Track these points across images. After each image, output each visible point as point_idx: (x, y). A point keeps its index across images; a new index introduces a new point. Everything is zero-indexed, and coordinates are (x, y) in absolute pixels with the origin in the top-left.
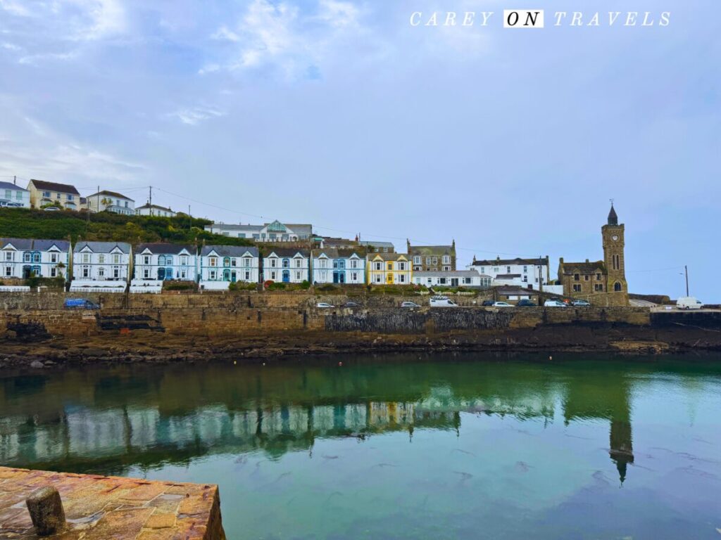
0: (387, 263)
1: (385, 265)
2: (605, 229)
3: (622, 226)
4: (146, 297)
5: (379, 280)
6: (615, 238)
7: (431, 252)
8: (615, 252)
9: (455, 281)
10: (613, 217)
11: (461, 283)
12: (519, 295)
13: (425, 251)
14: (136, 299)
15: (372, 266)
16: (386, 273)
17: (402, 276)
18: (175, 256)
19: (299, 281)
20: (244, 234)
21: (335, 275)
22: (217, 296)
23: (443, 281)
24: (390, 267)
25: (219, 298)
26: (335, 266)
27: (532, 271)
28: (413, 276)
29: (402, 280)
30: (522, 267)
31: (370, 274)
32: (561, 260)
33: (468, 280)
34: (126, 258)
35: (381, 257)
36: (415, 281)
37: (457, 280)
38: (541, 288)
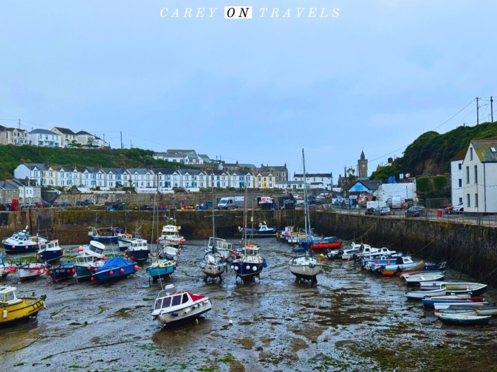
0: (263, 177)
1: (262, 178)
2: (359, 161)
3: (367, 160)
4: (170, 196)
5: (260, 186)
6: (364, 166)
7: (274, 170)
8: (364, 172)
9: (295, 187)
10: (363, 156)
11: (297, 187)
12: (324, 193)
13: (271, 169)
14: (166, 197)
15: (256, 179)
16: (263, 183)
17: (271, 184)
18: (171, 175)
19: (225, 187)
20: (176, 160)
21: (240, 184)
22: (198, 195)
23: (289, 186)
24: (265, 179)
25: (200, 196)
26: (240, 179)
27: (326, 181)
28: (276, 183)
29: (271, 186)
30: (321, 178)
31: (256, 183)
32: (340, 175)
33: (301, 186)
34: (151, 177)
35: (261, 174)
36: (276, 186)
37: (295, 186)
38: (332, 189)
